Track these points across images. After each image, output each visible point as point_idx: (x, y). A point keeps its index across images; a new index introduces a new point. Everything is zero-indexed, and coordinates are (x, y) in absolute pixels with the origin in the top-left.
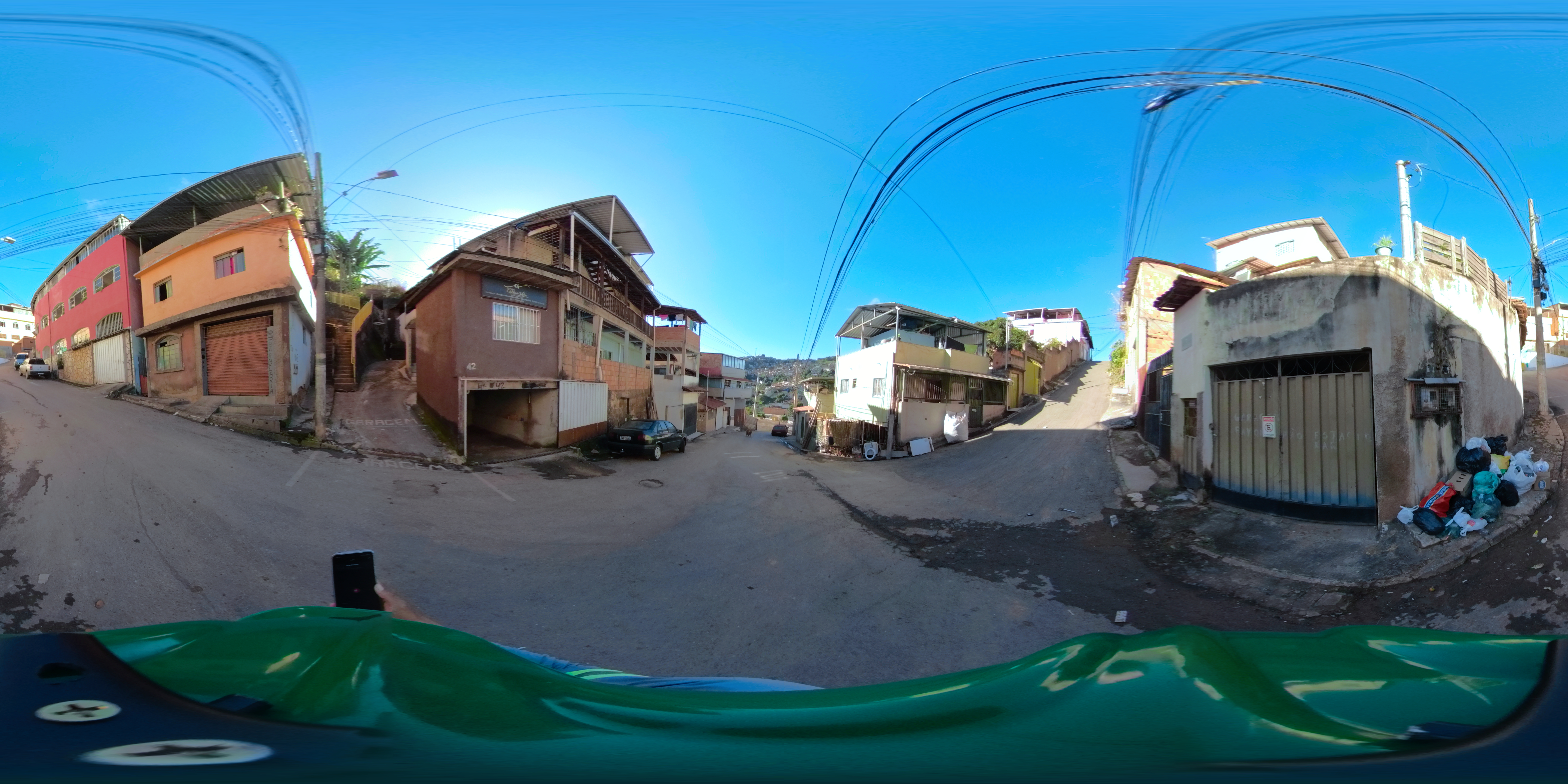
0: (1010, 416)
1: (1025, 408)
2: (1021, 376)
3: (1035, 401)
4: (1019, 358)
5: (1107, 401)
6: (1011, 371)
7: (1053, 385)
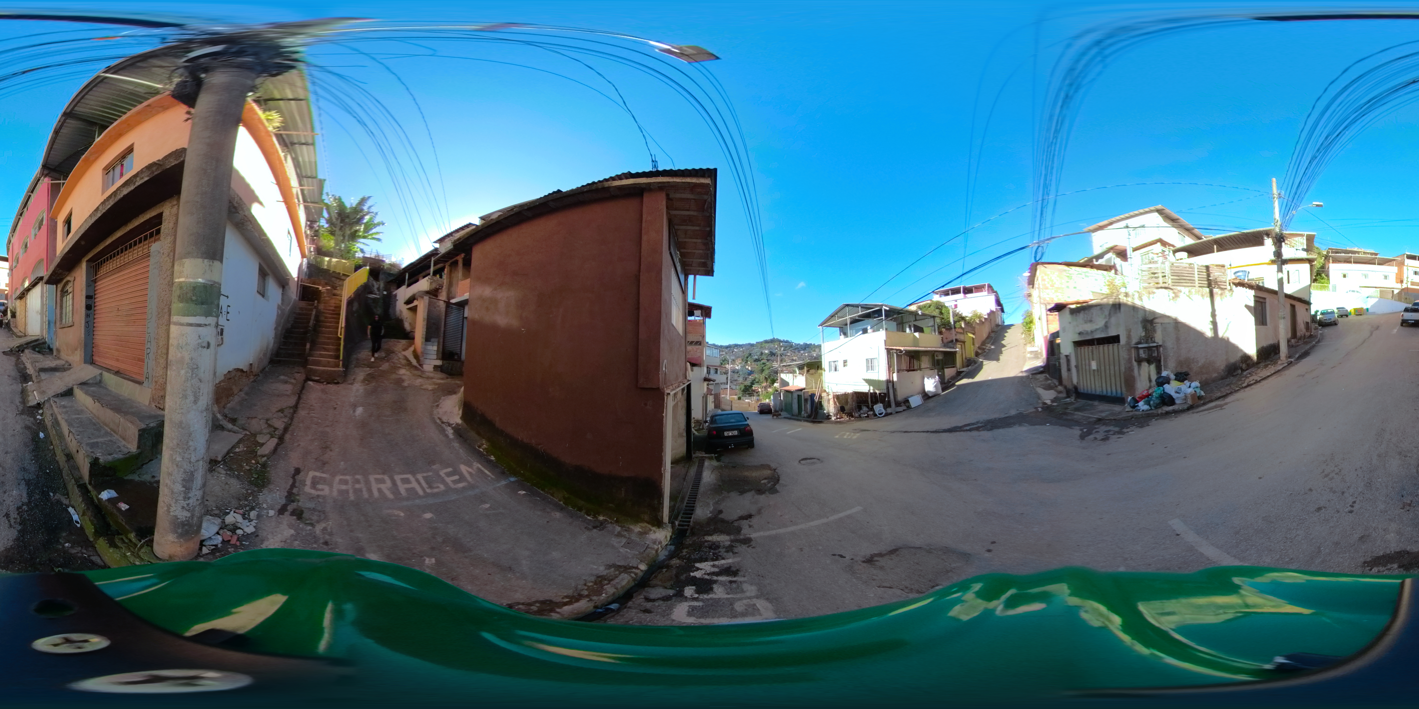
0: (962, 375)
1: (970, 368)
2: (963, 346)
3: (975, 362)
4: (961, 333)
5: (1024, 357)
6: (958, 343)
7: (984, 349)
